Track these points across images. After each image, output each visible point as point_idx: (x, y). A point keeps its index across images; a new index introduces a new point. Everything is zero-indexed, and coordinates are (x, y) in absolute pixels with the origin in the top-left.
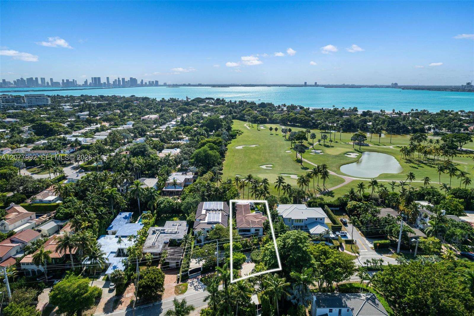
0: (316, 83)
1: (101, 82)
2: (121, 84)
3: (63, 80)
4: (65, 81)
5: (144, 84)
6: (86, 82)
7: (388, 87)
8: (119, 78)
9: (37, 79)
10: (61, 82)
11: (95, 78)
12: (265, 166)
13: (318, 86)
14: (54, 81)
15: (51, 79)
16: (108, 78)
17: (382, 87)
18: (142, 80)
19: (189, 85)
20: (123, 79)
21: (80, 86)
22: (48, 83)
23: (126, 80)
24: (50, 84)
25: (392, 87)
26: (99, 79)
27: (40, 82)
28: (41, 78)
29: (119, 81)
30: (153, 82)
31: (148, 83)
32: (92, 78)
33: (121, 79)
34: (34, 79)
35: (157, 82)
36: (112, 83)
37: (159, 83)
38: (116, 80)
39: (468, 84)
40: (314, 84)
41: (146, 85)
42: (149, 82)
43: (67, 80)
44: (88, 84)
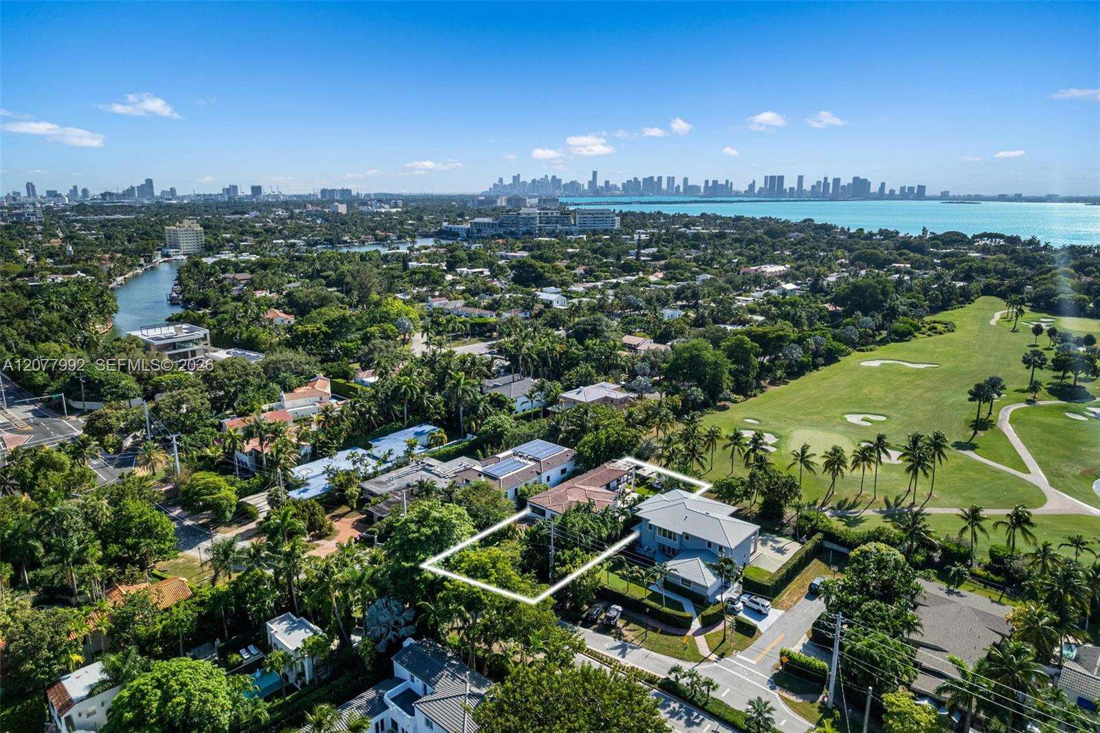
1: (785, 187)
2: (831, 191)
3: (707, 182)
4: (710, 184)
5: (887, 192)
6: (752, 186)
8: (826, 179)
9: (660, 179)
10: (702, 185)
11: (772, 178)
14: (690, 183)
15: (686, 180)
16: (800, 178)
18: (883, 184)
19: (1018, 198)
20: (837, 181)
21: (738, 194)
22: (678, 187)
23: (842, 183)
24: (681, 190)
26: (781, 178)
27: (664, 186)
28: (669, 178)
29: (826, 184)
30: (911, 189)
31: (897, 192)
32: (766, 177)
33: (830, 181)
34: (656, 180)
35: (922, 189)
36: (809, 189)
37: (928, 193)
38: (819, 183)
41: (892, 196)
42: (903, 189)
43: (715, 182)
44: (756, 190)
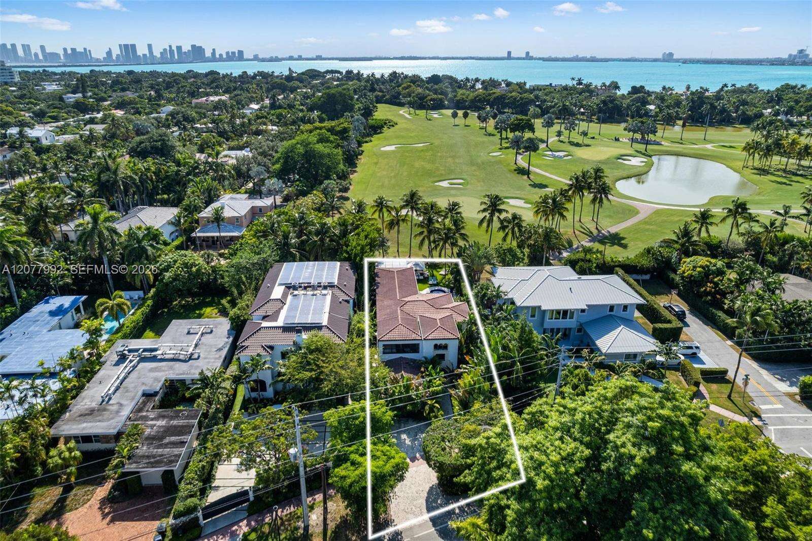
0: (528, 53)
1: (138, 54)
2: (176, 57)
3: (65, 50)
4: (69, 52)
5: (217, 56)
6: (109, 53)
7: (655, 60)
8: (170, 46)
9: (13, 46)
10: (61, 53)
11: (126, 46)
12: (446, 182)
13: (532, 58)
14: (48, 51)
15: (42, 48)
16: (150, 46)
17: (646, 60)
18: (214, 50)
20: (179, 48)
21: (98, 60)
22: (36, 55)
23: (183, 50)
24: (41, 57)
25: (664, 60)
26: (133, 46)
27: (20, 52)
28: (23, 45)
29: (171, 51)
30: (233, 53)
31: (225, 56)
32: (120, 46)
33: (174, 48)
34: (9, 47)
35: (241, 53)
36: (159, 56)
37: (245, 57)
38: (165, 50)
39: (801, 51)
40: (524, 56)
41: (221, 59)
42: (227, 53)
43: (73, 50)
44: (114, 57)
